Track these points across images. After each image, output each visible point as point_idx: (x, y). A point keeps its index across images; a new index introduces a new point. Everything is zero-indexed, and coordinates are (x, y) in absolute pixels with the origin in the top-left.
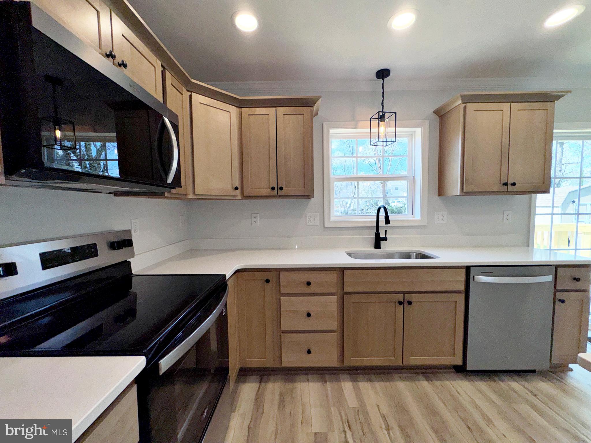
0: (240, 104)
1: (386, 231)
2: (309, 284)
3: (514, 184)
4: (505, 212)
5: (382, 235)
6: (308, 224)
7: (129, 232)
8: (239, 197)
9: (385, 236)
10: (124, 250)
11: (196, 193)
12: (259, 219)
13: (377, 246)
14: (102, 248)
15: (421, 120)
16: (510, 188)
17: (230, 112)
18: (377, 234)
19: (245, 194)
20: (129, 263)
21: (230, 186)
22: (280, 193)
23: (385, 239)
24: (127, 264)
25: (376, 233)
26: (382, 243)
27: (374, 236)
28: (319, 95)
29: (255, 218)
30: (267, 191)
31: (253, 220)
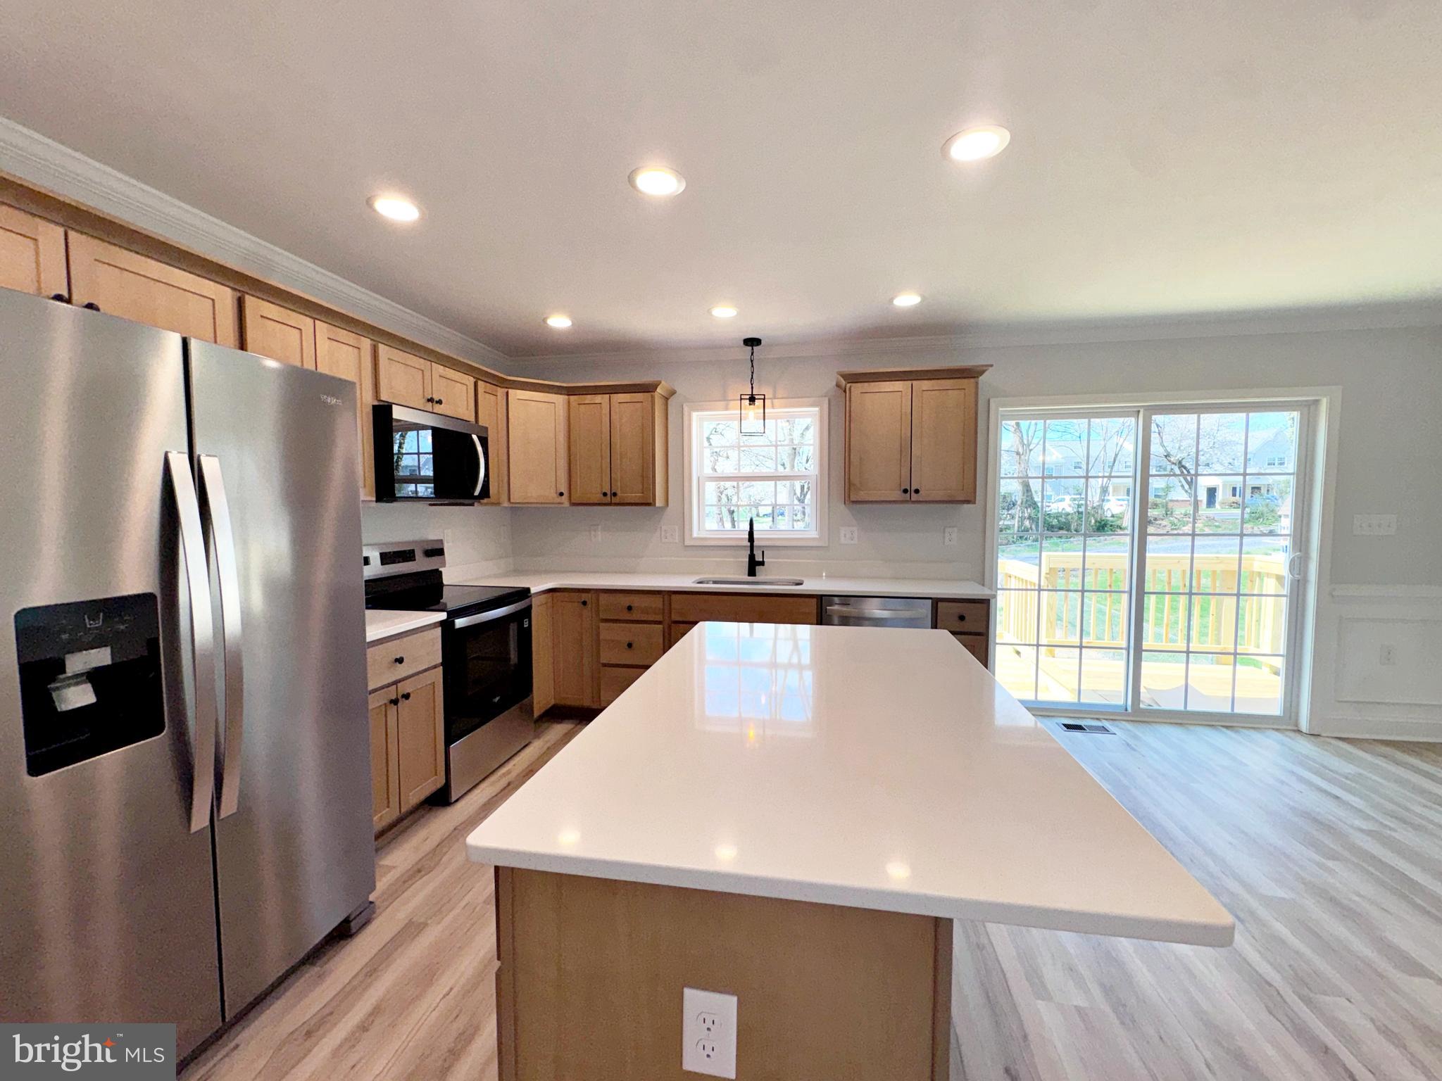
0: (570, 391)
1: (763, 552)
2: (630, 608)
3: (917, 491)
4: (946, 530)
5: (758, 558)
6: (664, 540)
7: (441, 541)
8: (567, 504)
9: (761, 560)
10: (435, 559)
11: (512, 501)
12: (599, 533)
13: (752, 572)
14: (419, 554)
15: (819, 397)
16: (914, 497)
17: (554, 403)
18: (752, 557)
19: (573, 501)
20: (441, 572)
21: (553, 491)
22: (615, 500)
23: (762, 563)
24: (438, 574)
25: (749, 555)
26: (758, 568)
27: (747, 560)
28: (659, 379)
29: (595, 531)
30: (597, 497)
31: (593, 533)
